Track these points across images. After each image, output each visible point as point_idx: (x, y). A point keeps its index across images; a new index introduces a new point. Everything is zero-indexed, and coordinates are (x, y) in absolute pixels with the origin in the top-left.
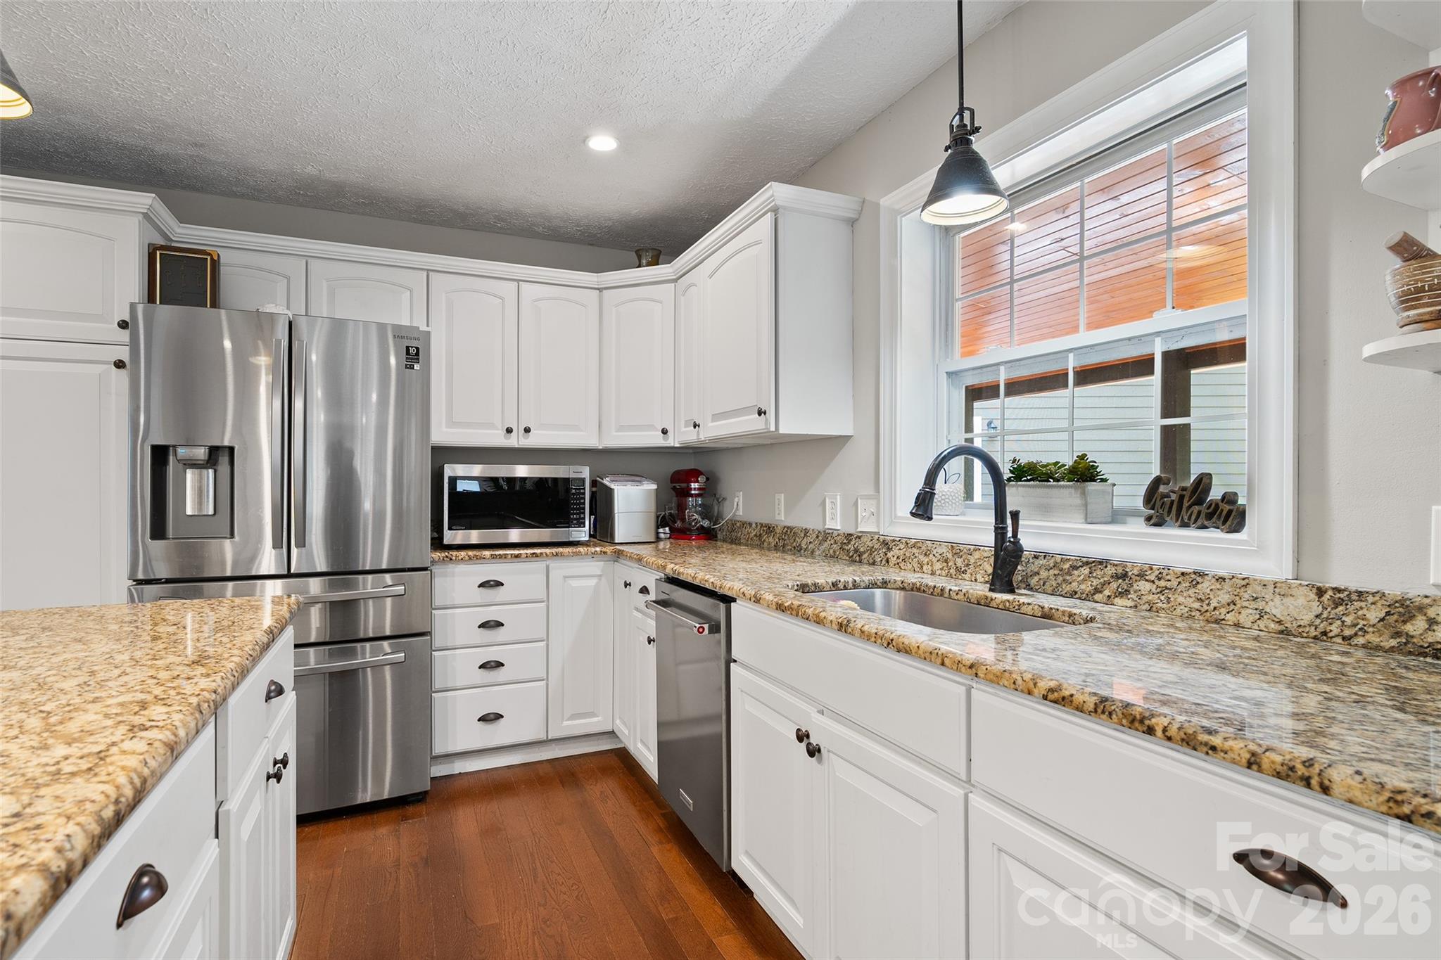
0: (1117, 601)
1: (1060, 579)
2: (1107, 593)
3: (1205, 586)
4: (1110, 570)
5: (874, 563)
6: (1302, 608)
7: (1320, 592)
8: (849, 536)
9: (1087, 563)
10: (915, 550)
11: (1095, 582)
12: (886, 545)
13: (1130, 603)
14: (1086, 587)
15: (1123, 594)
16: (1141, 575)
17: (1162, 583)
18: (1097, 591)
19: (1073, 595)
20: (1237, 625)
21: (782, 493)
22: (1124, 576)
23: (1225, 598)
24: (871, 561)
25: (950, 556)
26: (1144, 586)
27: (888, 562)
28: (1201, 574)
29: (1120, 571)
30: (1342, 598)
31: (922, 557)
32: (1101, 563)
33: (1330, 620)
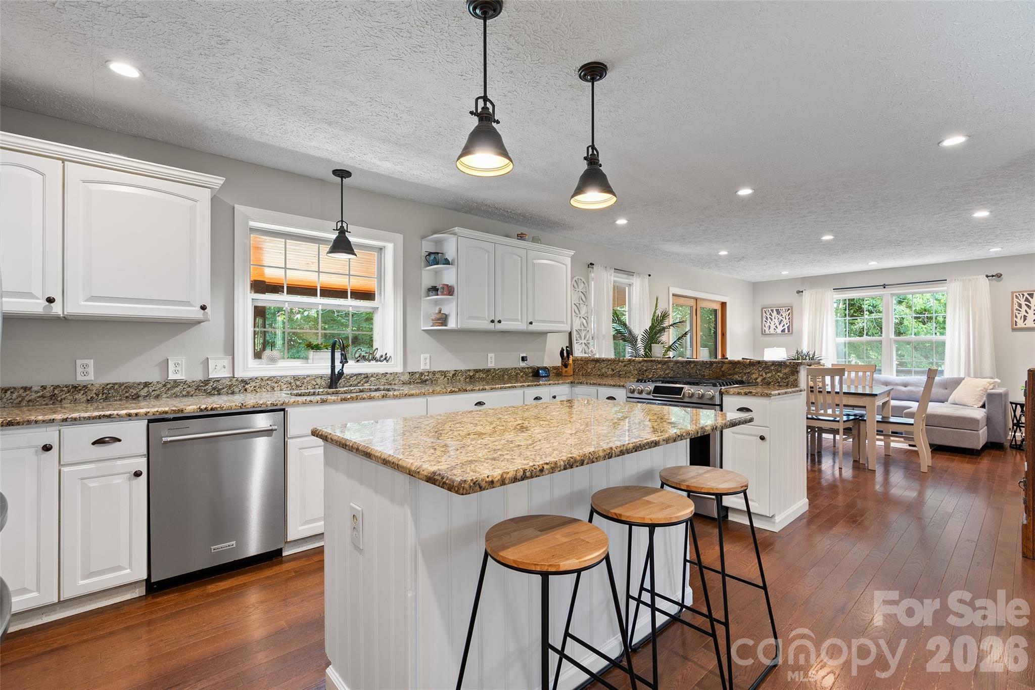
0: (365, 384)
1: (346, 382)
2: (362, 383)
3: (388, 376)
4: (363, 376)
5: (233, 393)
6: (406, 377)
7: (410, 373)
8: (206, 382)
9: (355, 375)
10: (268, 382)
11: (358, 380)
12: (245, 382)
13: (369, 384)
14: (355, 383)
15: (367, 382)
16: (372, 376)
17: (378, 377)
18: (359, 383)
19: (351, 386)
20: (395, 384)
21: (91, 359)
22: (367, 377)
23: (392, 378)
24: (230, 392)
25: (292, 381)
26: (372, 379)
27: (246, 390)
28: (387, 373)
29: (366, 376)
30: (412, 374)
31: (273, 384)
32: (360, 374)
33: (411, 379)
